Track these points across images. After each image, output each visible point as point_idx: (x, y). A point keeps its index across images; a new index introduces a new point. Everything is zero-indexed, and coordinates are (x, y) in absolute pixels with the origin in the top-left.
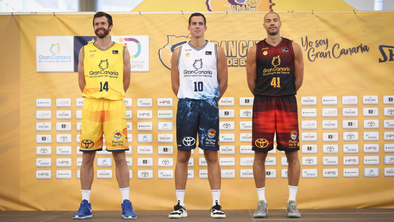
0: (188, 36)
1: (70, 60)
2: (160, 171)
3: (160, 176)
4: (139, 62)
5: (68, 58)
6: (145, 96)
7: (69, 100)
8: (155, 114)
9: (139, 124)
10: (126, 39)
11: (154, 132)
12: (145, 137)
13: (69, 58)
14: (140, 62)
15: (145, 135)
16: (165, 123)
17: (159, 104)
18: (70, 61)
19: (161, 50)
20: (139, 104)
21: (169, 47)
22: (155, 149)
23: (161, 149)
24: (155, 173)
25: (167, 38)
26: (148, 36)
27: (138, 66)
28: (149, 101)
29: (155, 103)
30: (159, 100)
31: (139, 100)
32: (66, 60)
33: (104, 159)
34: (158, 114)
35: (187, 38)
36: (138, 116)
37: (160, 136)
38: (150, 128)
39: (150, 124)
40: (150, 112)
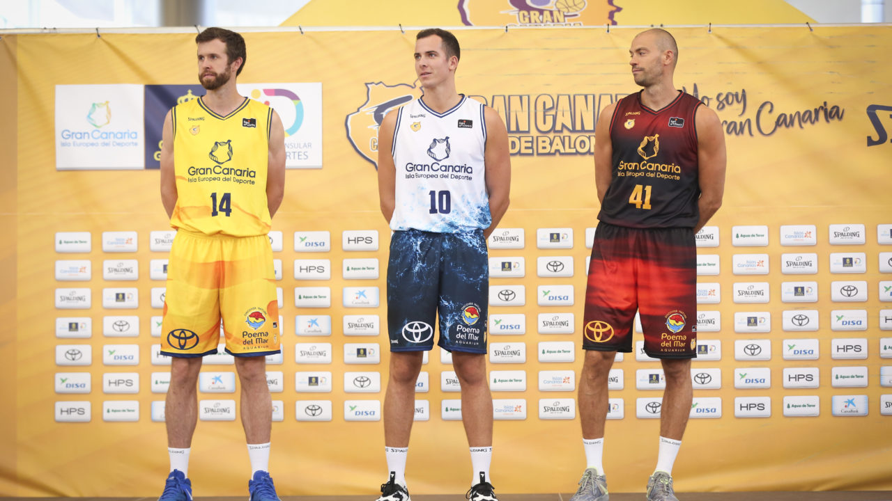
0: (414, 84)
1: (135, 141)
2: (348, 404)
3: (349, 414)
4: (299, 145)
5: (130, 136)
6: (314, 226)
7: (133, 235)
8: (337, 269)
9: (299, 291)
10: (268, 92)
11: (334, 311)
12: (314, 322)
13: (133, 135)
14: (302, 145)
15: (313, 317)
16: (361, 289)
17: (346, 245)
18: (136, 144)
19: (350, 117)
20: (299, 246)
21: (369, 111)
22: (338, 351)
23: (350, 350)
24: (338, 408)
25: (366, 89)
26: (320, 84)
27: (296, 154)
28: (323, 236)
29: (336, 241)
30: (348, 234)
31: (298, 235)
32: (127, 140)
33: (217, 374)
34: (345, 269)
35: (413, 88)
36: (298, 274)
37: (348, 319)
38: (326, 302)
39: (325, 291)
40: (326, 264)
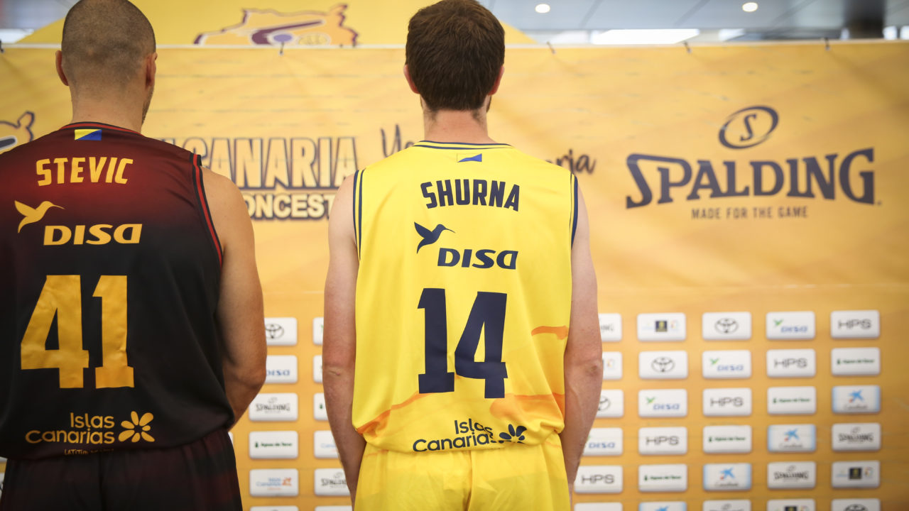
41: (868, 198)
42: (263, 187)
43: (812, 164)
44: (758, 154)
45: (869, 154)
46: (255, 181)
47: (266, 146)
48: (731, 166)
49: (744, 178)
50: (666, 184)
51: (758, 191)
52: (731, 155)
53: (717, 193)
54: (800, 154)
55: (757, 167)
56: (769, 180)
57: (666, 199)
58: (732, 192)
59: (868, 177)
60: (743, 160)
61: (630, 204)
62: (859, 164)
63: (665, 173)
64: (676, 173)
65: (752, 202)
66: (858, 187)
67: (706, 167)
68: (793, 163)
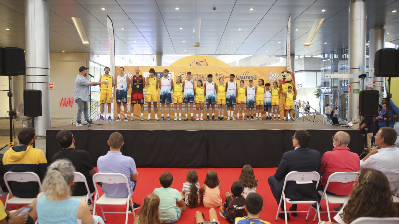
41: (256, 80)
42: (205, 78)
43: (251, 77)
44: (247, 76)
45: (256, 76)
46: (204, 77)
47: (205, 75)
48: (244, 77)
49: (246, 78)
50: (239, 78)
51: (247, 79)
52: (244, 76)
53: (243, 79)
54: (250, 76)
55: (247, 77)
56: (248, 78)
57: (239, 79)
58: (245, 79)
59: (256, 78)
60: (245, 76)
61: (236, 80)
62: (255, 77)
63: (239, 77)
64: (240, 77)
65: (246, 80)
66: (255, 79)
67: (242, 77)
68: (250, 77)
